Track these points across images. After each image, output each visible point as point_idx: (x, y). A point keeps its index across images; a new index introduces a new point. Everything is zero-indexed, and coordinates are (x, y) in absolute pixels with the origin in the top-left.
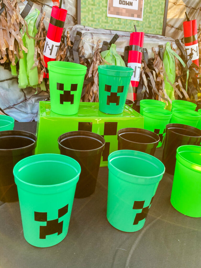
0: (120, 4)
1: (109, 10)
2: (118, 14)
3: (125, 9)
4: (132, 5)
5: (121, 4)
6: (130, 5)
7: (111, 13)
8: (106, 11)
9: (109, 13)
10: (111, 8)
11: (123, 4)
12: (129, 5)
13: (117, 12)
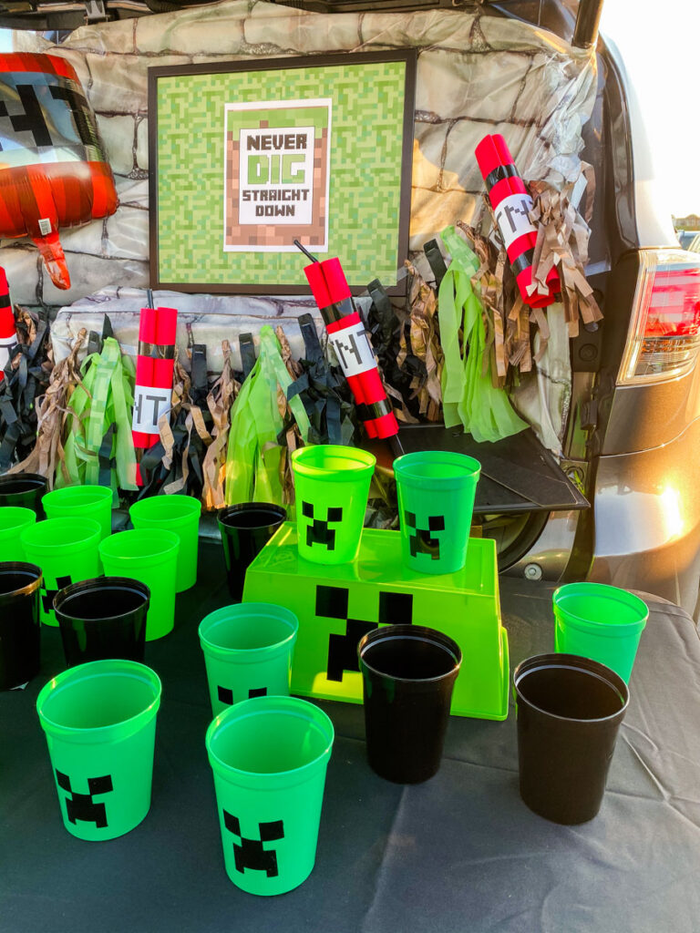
0: (258, 214)
1: (229, 232)
2: (253, 241)
3: (272, 225)
4: (293, 214)
5: (262, 215)
6: (287, 215)
7: (235, 242)
8: (222, 237)
9: (228, 244)
10: (233, 229)
11: (267, 214)
12: (283, 215)
13: (252, 236)
